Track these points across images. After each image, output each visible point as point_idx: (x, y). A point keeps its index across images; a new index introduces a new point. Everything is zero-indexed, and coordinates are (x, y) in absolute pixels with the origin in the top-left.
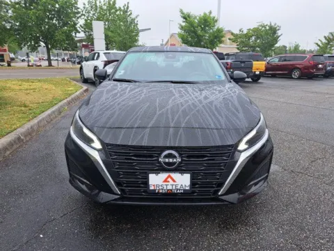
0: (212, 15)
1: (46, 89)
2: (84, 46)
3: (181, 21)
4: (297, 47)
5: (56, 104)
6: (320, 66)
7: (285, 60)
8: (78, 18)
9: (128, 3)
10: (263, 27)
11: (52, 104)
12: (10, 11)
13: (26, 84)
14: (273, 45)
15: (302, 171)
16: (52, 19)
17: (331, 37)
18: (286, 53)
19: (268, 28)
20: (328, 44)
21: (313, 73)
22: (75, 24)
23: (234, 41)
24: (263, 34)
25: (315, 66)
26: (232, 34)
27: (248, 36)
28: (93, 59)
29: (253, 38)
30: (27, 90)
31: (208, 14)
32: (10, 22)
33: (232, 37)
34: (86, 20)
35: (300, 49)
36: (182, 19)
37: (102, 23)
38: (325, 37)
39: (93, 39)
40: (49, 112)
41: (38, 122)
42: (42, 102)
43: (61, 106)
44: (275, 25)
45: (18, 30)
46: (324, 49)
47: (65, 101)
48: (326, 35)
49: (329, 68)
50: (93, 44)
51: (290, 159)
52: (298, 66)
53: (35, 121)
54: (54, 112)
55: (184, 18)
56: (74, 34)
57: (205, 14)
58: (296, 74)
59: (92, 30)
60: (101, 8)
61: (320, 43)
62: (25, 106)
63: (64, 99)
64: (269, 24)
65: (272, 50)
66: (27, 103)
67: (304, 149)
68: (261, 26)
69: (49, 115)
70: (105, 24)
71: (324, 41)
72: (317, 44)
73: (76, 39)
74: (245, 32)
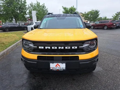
0: (74, 7)
1: (13, 36)
2: (29, 19)
3: (63, 10)
4: (106, 18)
5: (15, 42)
6: (114, 24)
7: (102, 23)
8: (27, 10)
9: (44, 4)
10: (93, 11)
11: (14, 43)
12: (2, 8)
13: (6, 34)
14: (97, 17)
15: (110, 69)
16: (17, 10)
17: (118, 14)
18: (102, 20)
19: (95, 11)
20: (117, 16)
21: (112, 27)
22: (25, 12)
23: (83, 16)
24: (93, 13)
25: (113, 25)
26: (82, 14)
27: (88, 14)
28: (31, 25)
29: (90, 15)
30: (6, 37)
31: (73, 7)
32: (2, 12)
33: (82, 15)
34: (29, 11)
35: (107, 18)
36: (63, 9)
37: (35, 11)
38: (116, 14)
39: (32, 17)
40: (12, 46)
41: (7, 51)
42: (10, 42)
43: (17, 43)
44: (98, 10)
45: (5, 15)
46: (115, 18)
47: (19, 41)
48: (116, 13)
49: (117, 25)
50: (32, 19)
51: (105, 64)
52: (106, 25)
53: (6, 50)
54: (14, 46)
55: (64, 9)
56: (25, 16)
57: (72, 7)
58: (106, 28)
59: (32, 14)
60: (34, 6)
61: (114, 16)
62: (3, 44)
63: (19, 40)
64: (95, 10)
65: (97, 19)
66: (5, 43)
67: (111, 59)
68: (92, 10)
69: (12, 47)
70: (36, 12)
71: (115, 15)
72: (113, 16)
73: (26, 17)
74: (87, 13)
